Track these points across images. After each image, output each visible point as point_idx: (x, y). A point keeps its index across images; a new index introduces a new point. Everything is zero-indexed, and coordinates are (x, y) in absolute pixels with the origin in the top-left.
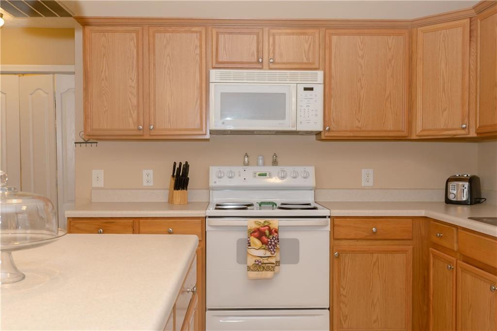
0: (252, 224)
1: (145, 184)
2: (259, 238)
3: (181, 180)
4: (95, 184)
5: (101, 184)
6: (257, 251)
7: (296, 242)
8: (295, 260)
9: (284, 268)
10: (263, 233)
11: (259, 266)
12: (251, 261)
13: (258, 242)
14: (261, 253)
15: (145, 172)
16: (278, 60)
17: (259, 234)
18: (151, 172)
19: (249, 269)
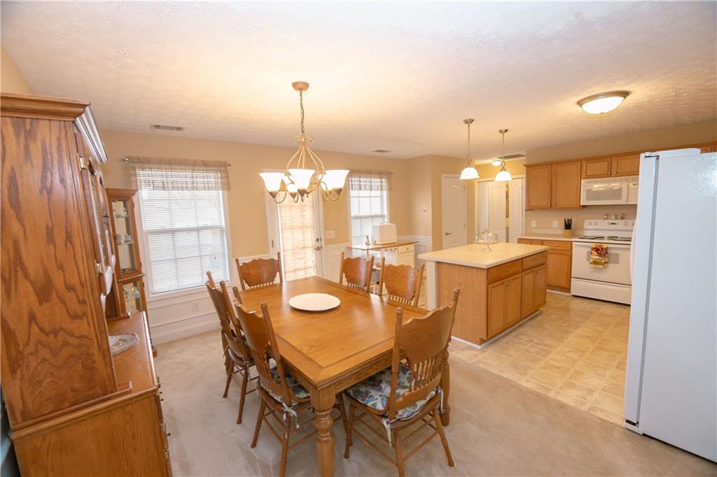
0: (593, 245)
1: (554, 226)
2: (596, 251)
3: (568, 226)
4: (532, 226)
5: (535, 226)
6: (595, 257)
7: (618, 255)
8: (617, 262)
9: (611, 266)
10: (599, 250)
11: (595, 263)
12: (592, 260)
13: (596, 253)
14: (597, 257)
15: (554, 222)
16: (619, 171)
17: (597, 250)
18: (557, 222)
19: (591, 263)
